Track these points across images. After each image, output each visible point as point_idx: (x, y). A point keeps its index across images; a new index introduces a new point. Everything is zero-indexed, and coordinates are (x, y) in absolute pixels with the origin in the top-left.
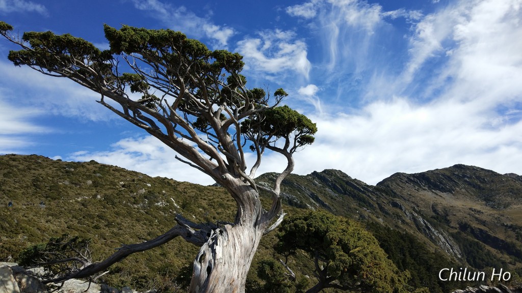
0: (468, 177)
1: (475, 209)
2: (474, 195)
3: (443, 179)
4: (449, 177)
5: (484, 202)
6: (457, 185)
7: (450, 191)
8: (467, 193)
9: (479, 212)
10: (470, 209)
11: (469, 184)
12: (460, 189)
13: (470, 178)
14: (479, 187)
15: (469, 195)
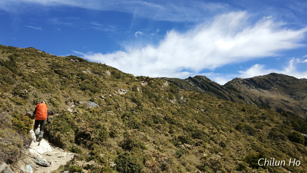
0: (279, 81)
1: (284, 100)
2: (283, 91)
3: (264, 82)
4: (267, 80)
5: (289, 96)
6: (272, 85)
7: (268, 89)
8: (278, 90)
9: (287, 101)
10: (282, 100)
11: (280, 85)
12: (275, 88)
13: (280, 81)
14: (286, 87)
15: (280, 91)
